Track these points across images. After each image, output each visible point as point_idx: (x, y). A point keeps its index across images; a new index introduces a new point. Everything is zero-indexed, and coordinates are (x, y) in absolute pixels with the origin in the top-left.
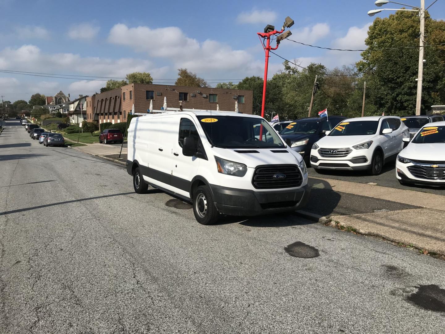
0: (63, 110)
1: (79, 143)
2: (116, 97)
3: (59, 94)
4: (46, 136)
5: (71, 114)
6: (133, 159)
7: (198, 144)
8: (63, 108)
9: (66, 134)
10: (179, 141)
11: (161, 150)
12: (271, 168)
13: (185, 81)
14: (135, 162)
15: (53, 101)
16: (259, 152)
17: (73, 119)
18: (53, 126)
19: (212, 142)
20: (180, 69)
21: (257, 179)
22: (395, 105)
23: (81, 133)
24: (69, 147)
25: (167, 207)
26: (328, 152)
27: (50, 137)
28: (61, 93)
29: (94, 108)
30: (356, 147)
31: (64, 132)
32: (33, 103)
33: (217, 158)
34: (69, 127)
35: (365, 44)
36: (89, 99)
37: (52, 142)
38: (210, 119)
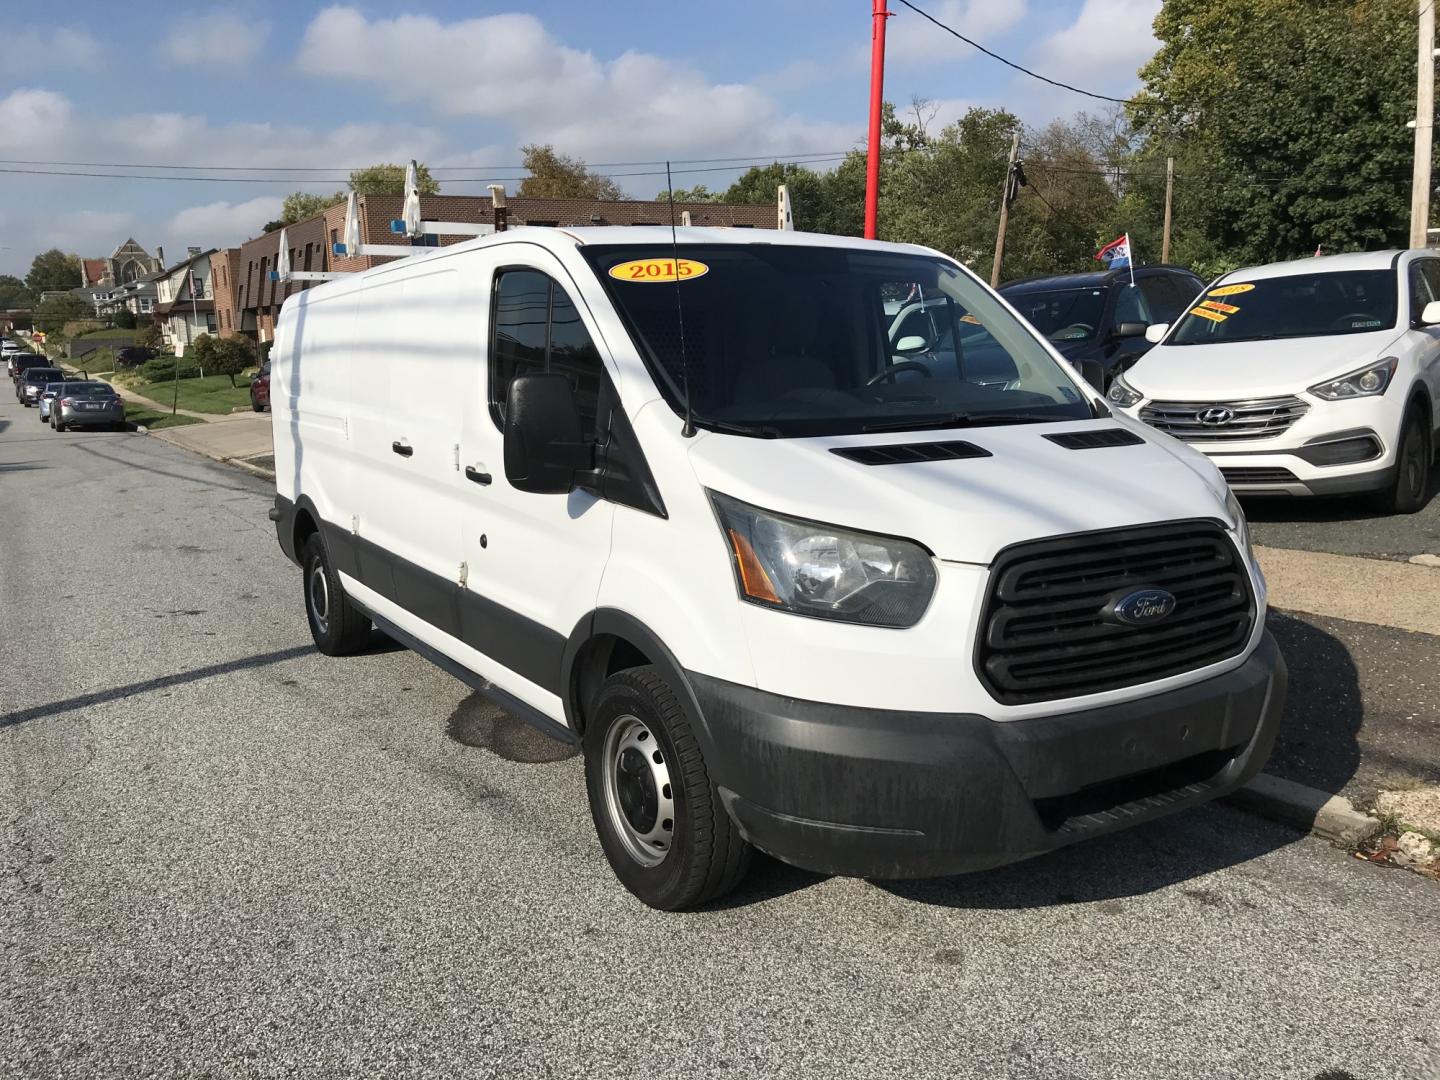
0: (137, 302)
1: (178, 412)
2: (309, 246)
3: (124, 249)
4: (55, 394)
5: (164, 314)
6: (296, 493)
7: (599, 418)
8: (136, 297)
9: (147, 382)
10: (490, 399)
11: (403, 451)
12: (1083, 558)
13: (548, 186)
14: (304, 506)
15: (107, 275)
16: (989, 454)
17: (174, 332)
18: (104, 357)
19: (685, 402)
20: (529, 147)
21: (1007, 635)
22: (1282, 233)
23: (198, 379)
24: (141, 428)
25: (453, 747)
26: (1192, 416)
27: (68, 398)
28: (131, 246)
29: (237, 291)
30: (1323, 390)
31: (139, 378)
32: (40, 283)
33: (721, 500)
34: (156, 361)
35: (1155, 35)
36: (220, 261)
37: (76, 413)
38: (662, 263)
